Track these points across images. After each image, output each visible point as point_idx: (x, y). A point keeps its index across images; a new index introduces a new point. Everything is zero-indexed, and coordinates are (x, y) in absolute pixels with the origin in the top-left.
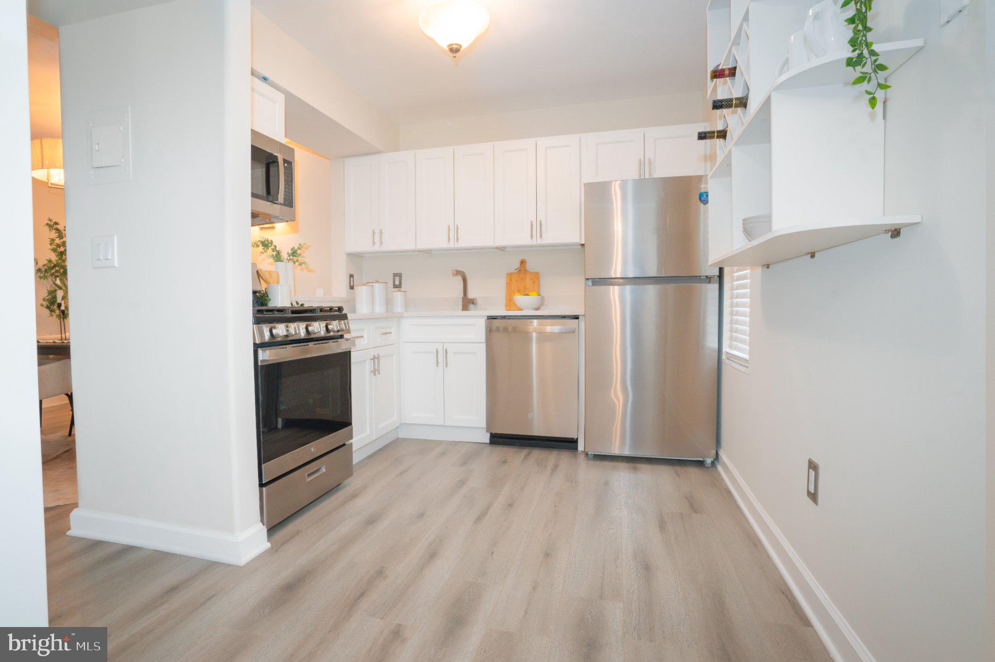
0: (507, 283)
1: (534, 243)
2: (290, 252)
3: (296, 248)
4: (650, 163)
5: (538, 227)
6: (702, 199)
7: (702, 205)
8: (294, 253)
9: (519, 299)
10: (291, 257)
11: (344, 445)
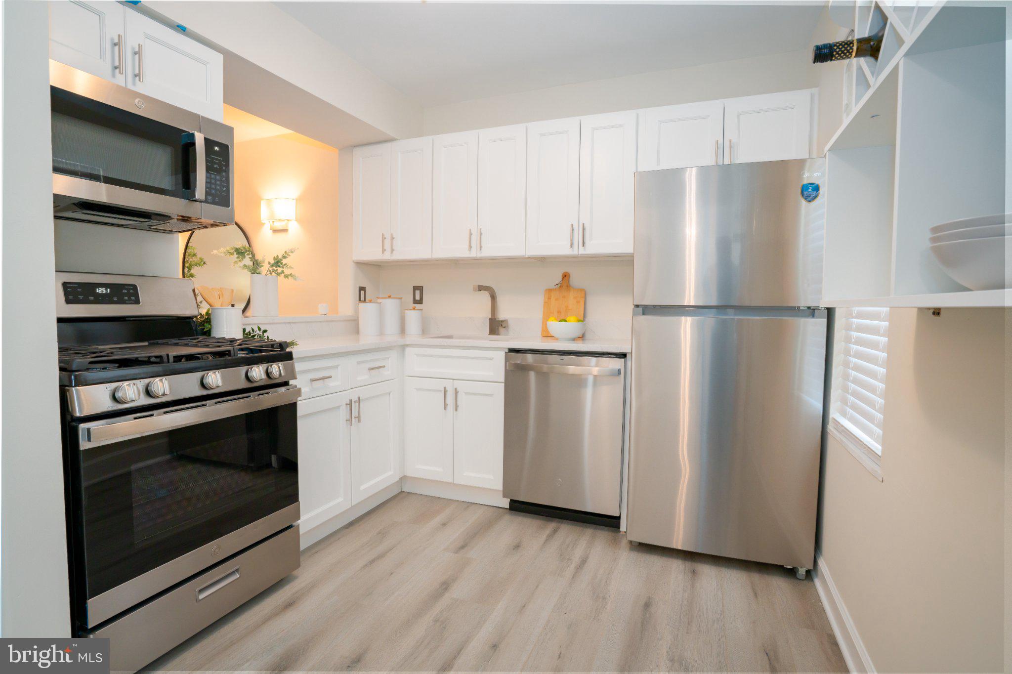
0: (545, 302)
1: (575, 252)
2: (272, 262)
3: (280, 257)
4: (731, 147)
5: (581, 232)
6: (805, 193)
7: (804, 202)
8: (277, 263)
9: (554, 326)
10: (274, 268)
11: (290, 527)
